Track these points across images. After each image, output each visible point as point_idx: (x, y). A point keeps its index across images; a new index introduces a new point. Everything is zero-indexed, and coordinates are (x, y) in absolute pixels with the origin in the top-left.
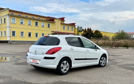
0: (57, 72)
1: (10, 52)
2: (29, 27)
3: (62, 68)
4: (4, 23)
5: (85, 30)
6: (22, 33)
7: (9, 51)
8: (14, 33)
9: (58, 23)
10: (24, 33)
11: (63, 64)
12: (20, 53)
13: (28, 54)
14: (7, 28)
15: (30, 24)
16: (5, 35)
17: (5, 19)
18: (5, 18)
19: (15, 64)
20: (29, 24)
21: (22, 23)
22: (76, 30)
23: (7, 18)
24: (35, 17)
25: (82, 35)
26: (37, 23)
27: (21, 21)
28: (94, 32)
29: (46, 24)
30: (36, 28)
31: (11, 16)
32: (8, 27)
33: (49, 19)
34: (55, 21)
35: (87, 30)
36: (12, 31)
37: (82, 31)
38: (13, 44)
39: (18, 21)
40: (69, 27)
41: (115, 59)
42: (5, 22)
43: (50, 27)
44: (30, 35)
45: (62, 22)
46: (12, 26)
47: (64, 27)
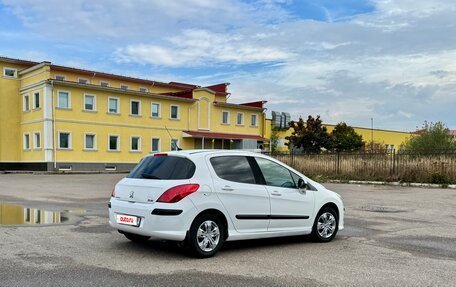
0: (187, 248)
1: (55, 198)
2: (112, 119)
3: (201, 239)
4: (34, 107)
5: (301, 123)
6: (90, 137)
7: (51, 194)
8: (64, 140)
9: (204, 102)
10: (95, 138)
11: (204, 228)
12: (84, 200)
13: (113, 201)
14: (45, 123)
15: (115, 111)
16: (38, 146)
17: (37, 95)
18: (39, 91)
19: (76, 230)
20: (111, 110)
21: (89, 107)
22: (268, 124)
23: (46, 93)
24: (131, 88)
25: (288, 141)
26: (135, 106)
27: (86, 101)
28: (329, 131)
29: (165, 109)
30: (134, 121)
31: (55, 85)
32: (47, 120)
33: (174, 92)
34: (195, 95)
35: (305, 125)
36: (61, 134)
37: (288, 129)
38: (64, 173)
39: (77, 100)
40: (243, 116)
41: (379, 221)
42: (37, 106)
43: (178, 117)
44: (113, 145)
45: (220, 100)
46: (60, 115)
47: (225, 115)
